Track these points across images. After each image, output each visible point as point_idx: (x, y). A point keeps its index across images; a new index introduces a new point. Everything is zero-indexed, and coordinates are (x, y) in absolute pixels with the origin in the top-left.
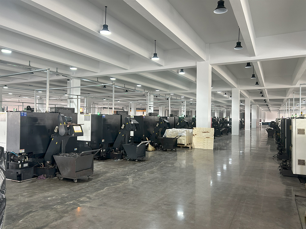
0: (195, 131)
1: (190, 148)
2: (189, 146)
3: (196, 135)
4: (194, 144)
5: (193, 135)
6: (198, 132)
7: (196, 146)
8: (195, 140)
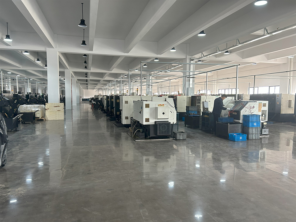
0: (47, 106)
1: (44, 120)
2: (43, 119)
3: (48, 109)
4: (48, 117)
5: (46, 109)
6: (50, 107)
7: (49, 118)
8: (47, 113)
